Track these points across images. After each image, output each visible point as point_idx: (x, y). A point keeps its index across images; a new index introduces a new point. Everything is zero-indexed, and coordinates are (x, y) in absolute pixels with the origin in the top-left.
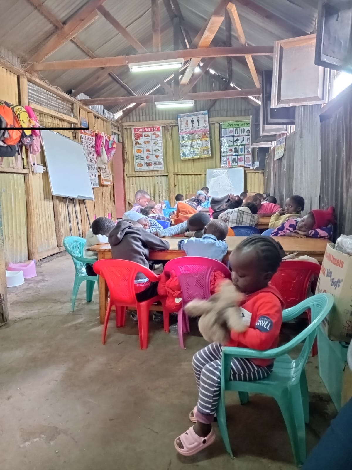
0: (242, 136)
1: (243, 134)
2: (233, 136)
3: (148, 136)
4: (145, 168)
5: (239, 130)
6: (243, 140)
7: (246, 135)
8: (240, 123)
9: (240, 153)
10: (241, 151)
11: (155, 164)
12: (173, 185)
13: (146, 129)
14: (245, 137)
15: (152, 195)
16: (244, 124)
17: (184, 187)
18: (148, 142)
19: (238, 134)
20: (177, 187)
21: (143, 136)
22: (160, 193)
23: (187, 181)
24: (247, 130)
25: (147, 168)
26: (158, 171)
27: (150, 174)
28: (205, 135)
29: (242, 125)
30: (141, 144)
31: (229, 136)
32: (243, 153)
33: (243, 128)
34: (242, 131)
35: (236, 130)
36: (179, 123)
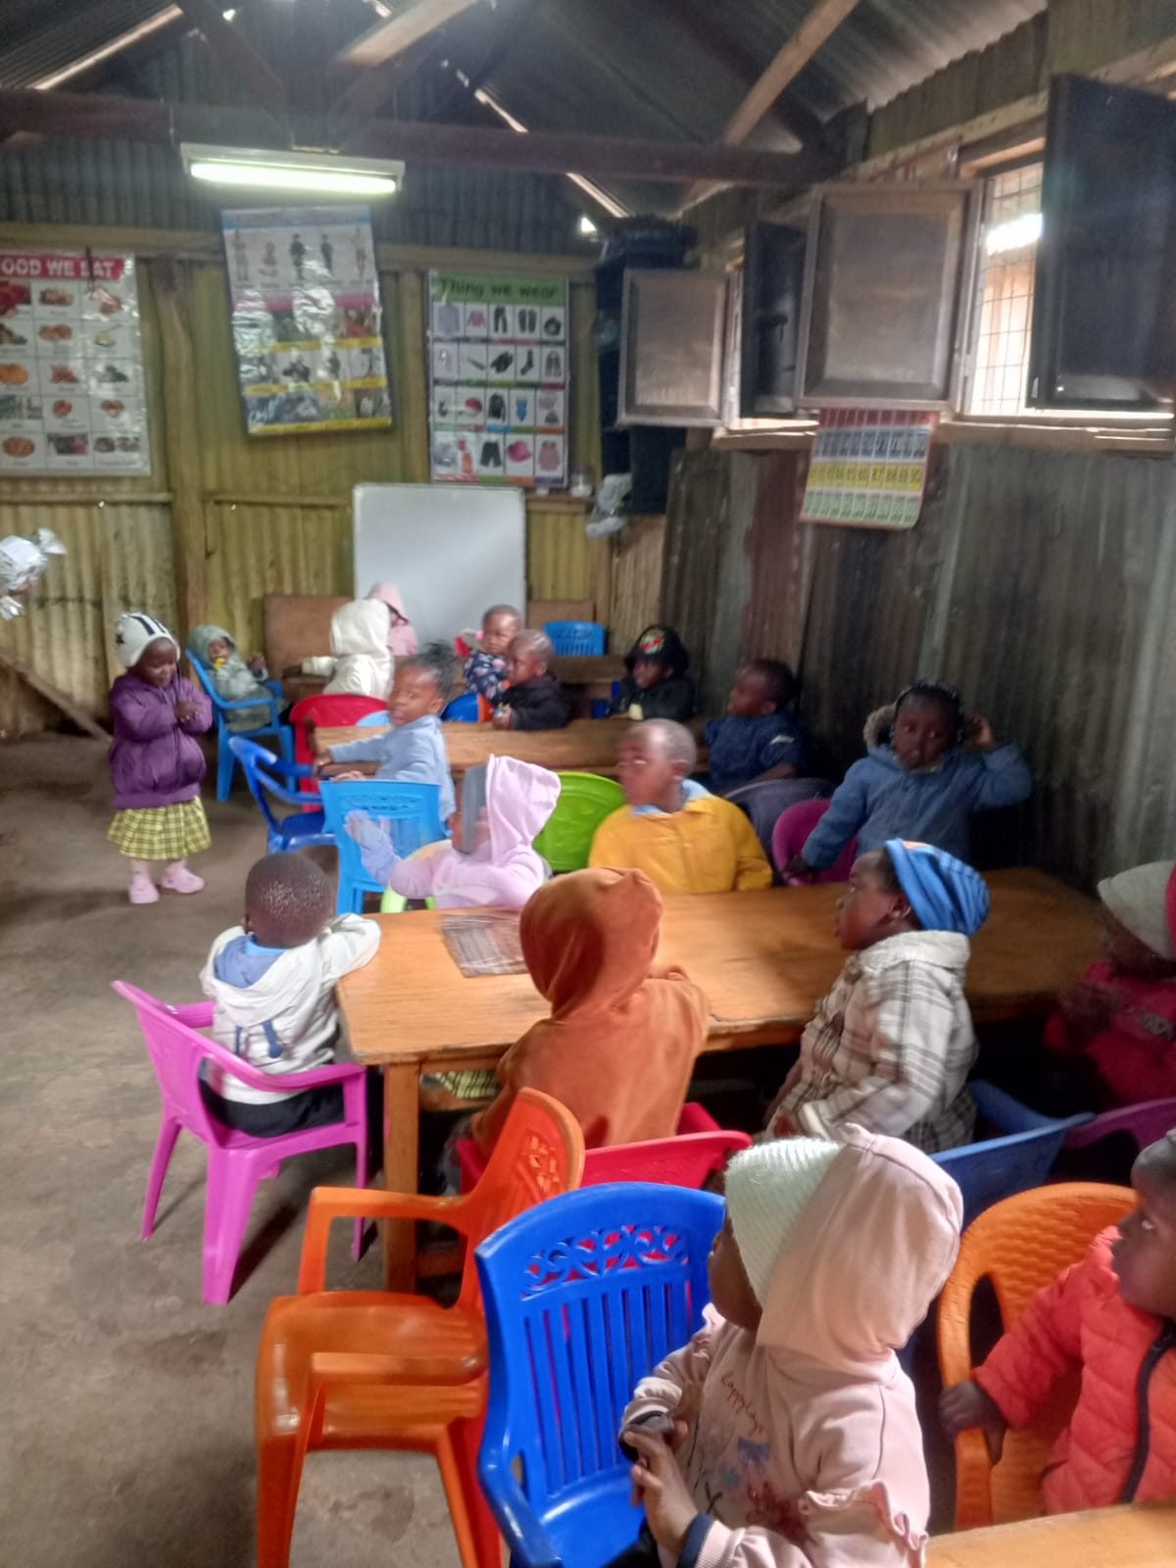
0: (525, 342)
1: (527, 335)
2: (486, 341)
3: (62, 301)
4: (44, 460)
5: (511, 314)
6: (530, 364)
7: (542, 343)
8: (517, 283)
9: (515, 421)
10: (522, 414)
11: (103, 447)
12: (196, 549)
13: (52, 266)
14: (536, 350)
15: (88, 595)
16: (535, 291)
17: (252, 561)
18: (63, 332)
19: (505, 329)
20: (216, 560)
21: (35, 296)
22: (132, 584)
23: (267, 534)
24: (544, 321)
25: (61, 463)
26: (116, 480)
27: (73, 492)
28: (361, 320)
29: (524, 292)
30: (22, 341)
31: (466, 340)
32: (528, 422)
33: (528, 308)
34: (527, 321)
35: (499, 313)
36: (231, 252)
